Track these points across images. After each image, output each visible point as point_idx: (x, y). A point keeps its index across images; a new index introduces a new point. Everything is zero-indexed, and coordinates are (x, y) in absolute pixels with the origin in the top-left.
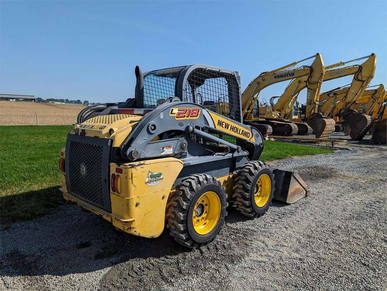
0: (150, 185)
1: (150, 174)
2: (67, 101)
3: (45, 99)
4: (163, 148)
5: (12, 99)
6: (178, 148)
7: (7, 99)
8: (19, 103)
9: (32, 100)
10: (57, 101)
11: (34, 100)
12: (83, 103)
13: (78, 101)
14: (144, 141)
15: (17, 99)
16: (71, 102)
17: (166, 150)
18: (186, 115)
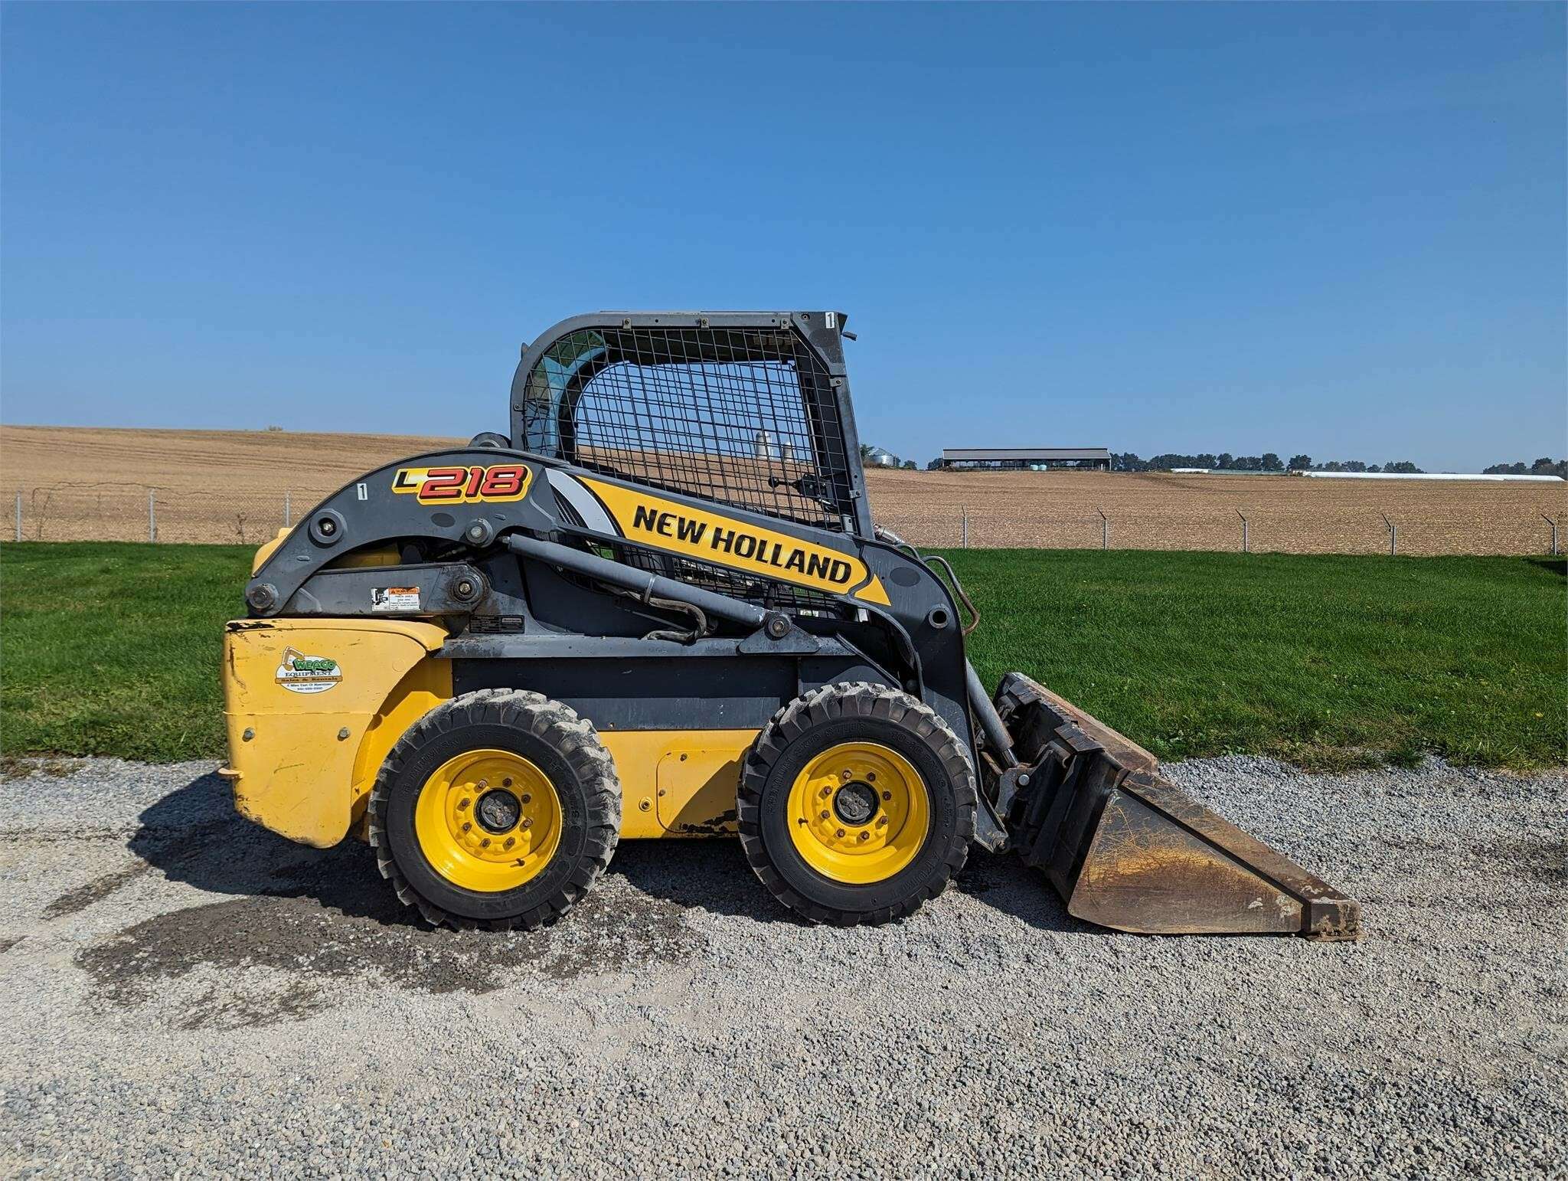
0: (295, 689)
1: (292, 658)
2: (1225, 462)
3: (1146, 457)
4: (380, 591)
5: (1038, 462)
6: (440, 594)
7: (1023, 464)
8: (1058, 475)
9: (1097, 463)
10: (1186, 462)
11: (1105, 462)
12: (1286, 463)
13: (1266, 457)
14: (301, 564)
15: (1056, 464)
16: (1241, 464)
17: (393, 598)
18: (464, 489)
